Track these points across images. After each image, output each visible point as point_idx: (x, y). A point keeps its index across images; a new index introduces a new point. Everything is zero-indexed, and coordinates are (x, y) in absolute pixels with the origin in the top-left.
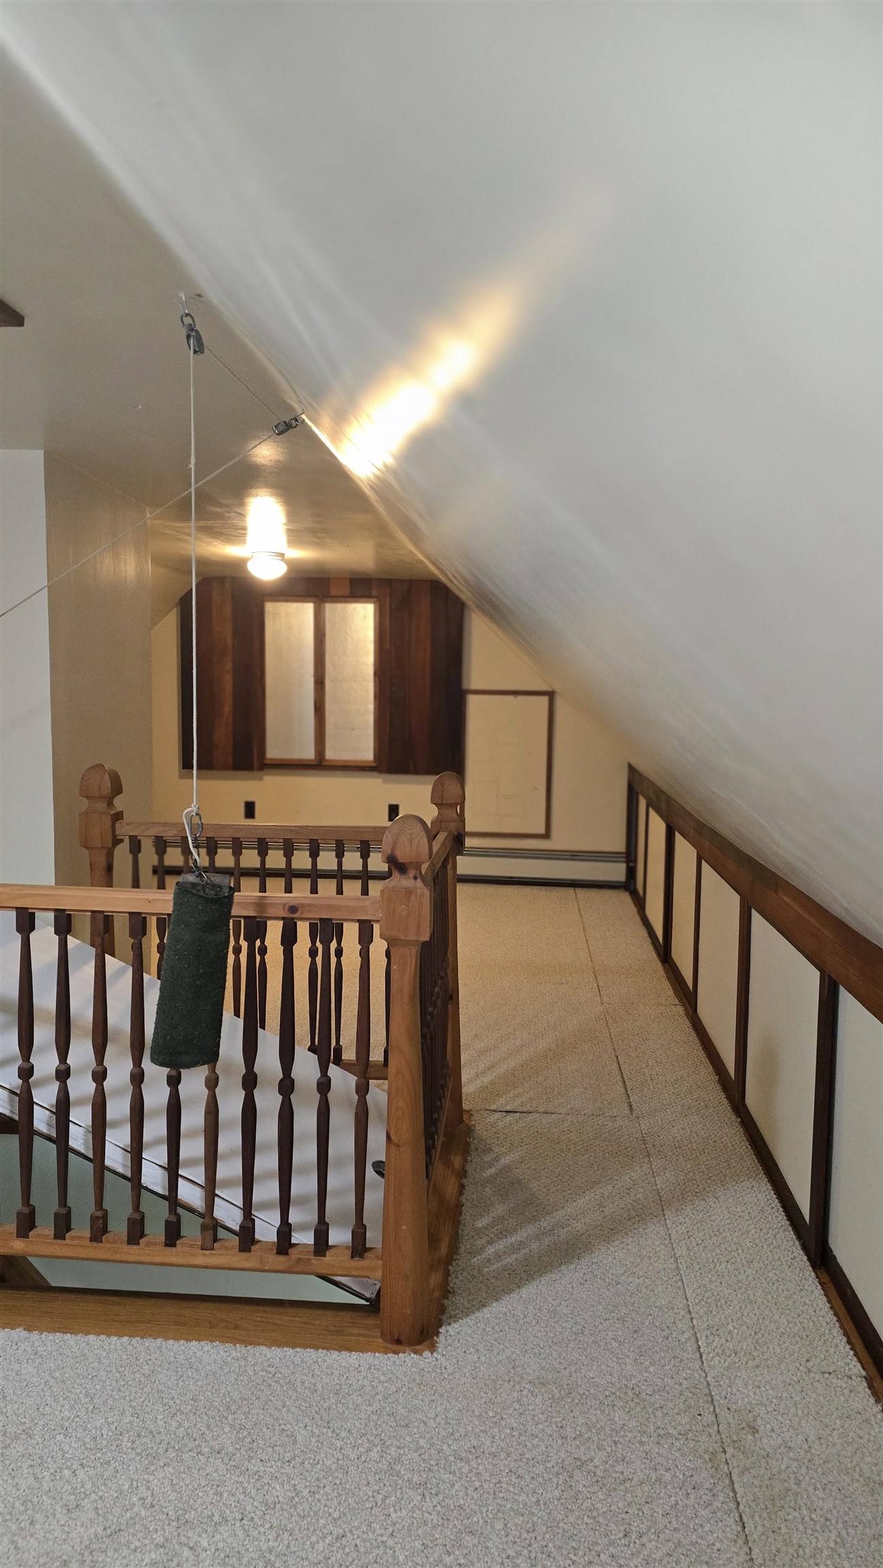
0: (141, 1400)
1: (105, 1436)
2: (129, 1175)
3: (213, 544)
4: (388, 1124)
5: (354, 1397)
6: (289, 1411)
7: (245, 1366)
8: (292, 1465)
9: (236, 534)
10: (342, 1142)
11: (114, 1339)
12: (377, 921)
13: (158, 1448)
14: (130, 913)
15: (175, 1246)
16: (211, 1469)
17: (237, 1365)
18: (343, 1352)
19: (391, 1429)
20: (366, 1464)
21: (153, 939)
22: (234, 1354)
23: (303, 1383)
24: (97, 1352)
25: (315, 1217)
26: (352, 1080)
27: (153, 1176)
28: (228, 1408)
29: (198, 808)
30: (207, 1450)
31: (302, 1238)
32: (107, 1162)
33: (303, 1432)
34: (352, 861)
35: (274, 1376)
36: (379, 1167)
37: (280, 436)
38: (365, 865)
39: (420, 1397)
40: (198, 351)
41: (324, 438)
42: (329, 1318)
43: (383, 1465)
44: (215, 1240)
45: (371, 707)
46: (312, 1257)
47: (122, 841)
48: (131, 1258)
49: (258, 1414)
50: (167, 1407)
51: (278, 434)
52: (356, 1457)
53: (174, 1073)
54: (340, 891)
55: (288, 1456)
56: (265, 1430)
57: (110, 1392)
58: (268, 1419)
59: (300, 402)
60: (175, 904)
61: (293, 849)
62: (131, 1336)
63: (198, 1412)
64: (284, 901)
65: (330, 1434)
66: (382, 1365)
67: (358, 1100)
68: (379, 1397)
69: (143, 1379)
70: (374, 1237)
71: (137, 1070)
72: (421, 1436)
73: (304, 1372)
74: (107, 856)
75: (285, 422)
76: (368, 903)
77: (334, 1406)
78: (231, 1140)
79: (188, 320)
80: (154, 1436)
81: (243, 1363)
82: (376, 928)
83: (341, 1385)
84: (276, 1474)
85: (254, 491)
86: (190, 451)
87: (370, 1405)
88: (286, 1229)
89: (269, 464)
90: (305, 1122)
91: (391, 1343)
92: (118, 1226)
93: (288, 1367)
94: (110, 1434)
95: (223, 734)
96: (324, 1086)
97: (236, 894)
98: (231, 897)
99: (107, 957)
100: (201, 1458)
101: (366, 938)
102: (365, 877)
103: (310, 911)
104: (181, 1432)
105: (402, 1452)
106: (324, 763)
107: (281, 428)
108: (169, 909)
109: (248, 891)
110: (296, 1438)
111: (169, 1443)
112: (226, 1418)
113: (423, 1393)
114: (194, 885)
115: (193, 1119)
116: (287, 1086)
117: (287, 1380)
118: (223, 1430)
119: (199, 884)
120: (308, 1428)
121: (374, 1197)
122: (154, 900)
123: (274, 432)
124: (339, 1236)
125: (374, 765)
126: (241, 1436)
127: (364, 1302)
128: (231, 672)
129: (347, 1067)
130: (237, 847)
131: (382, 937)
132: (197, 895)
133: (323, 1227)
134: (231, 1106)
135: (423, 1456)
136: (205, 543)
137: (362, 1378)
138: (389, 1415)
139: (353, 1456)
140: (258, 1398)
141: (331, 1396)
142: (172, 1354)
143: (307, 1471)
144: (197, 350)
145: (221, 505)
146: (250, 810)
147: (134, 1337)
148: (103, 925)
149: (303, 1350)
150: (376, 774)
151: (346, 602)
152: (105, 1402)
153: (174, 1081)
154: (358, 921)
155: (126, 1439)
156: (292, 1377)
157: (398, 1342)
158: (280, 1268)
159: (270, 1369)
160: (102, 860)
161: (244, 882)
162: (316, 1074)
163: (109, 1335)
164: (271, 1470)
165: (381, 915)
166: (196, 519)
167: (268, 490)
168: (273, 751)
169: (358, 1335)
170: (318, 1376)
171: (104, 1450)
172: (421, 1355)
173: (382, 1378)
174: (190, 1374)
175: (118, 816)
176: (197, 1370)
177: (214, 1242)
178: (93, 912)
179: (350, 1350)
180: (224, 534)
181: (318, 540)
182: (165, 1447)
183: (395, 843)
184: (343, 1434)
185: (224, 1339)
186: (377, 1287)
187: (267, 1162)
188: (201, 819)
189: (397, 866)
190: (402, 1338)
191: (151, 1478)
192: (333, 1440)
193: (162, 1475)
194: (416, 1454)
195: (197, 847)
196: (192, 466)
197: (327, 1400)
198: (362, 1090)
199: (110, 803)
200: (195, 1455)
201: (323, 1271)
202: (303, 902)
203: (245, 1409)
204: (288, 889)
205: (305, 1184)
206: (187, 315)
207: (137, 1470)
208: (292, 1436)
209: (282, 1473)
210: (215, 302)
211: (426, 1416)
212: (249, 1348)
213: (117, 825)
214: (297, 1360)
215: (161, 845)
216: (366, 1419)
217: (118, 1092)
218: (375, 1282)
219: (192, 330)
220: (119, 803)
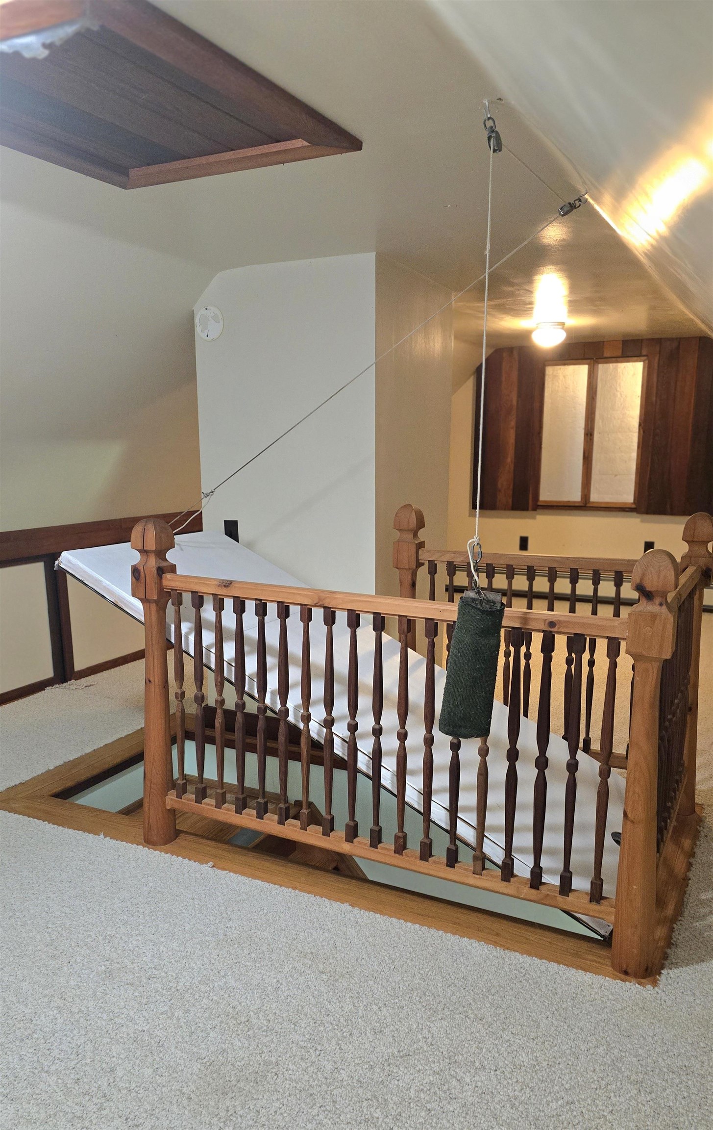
0: (427, 970)
1: (401, 989)
2: (422, 811)
3: (505, 319)
4: (626, 804)
5: (587, 1005)
6: (535, 1003)
7: (503, 964)
8: (535, 1042)
9: (525, 309)
10: (586, 813)
11: (409, 924)
12: (624, 639)
13: (438, 1006)
14: (426, 619)
15: (453, 867)
16: (474, 1029)
17: (497, 961)
18: (580, 971)
19: (615, 1036)
20: (593, 1056)
21: (443, 640)
22: (495, 954)
23: (547, 986)
24: (397, 930)
25: (561, 866)
26: (597, 765)
27: (439, 813)
28: (489, 991)
29: (479, 539)
30: (472, 1016)
31: (552, 880)
32: (407, 799)
33: (544, 1021)
34: (607, 589)
35: (524, 975)
36: (617, 837)
37: (566, 216)
38: (618, 592)
39: (642, 1018)
40: (497, 150)
41: (604, 213)
42: (571, 944)
43: (607, 1059)
44: (484, 868)
45: (634, 455)
46: (558, 895)
47: (423, 564)
48: (422, 870)
49: (511, 1000)
50: (445, 979)
51: (562, 216)
52: (586, 1049)
53: (455, 741)
54: (595, 612)
55: (533, 1035)
56: (516, 1012)
57: (405, 960)
58: (518, 1005)
59: (584, 183)
60: (459, 614)
61: (556, 577)
62: (422, 925)
63: (467, 989)
64: (544, 617)
65: (566, 1028)
66: (611, 987)
67: (601, 781)
68: (607, 1010)
69: (428, 956)
70: (609, 889)
71: (428, 735)
72: (640, 1047)
73: (548, 978)
74: (412, 575)
75: (570, 203)
76: (616, 623)
77: (570, 1008)
78: (497, 797)
79: (490, 123)
80: (435, 997)
81: (501, 962)
82: (623, 644)
83: (577, 994)
84: (523, 1046)
85: (541, 269)
86: (486, 240)
87: (599, 1014)
88: (538, 870)
89: (554, 243)
90: (556, 793)
91: (620, 973)
92: (414, 845)
93: (536, 972)
94: (405, 988)
95: (505, 480)
96: (573, 766)
97: (506, 609)
98: (501, 612)
99: (409, 650)
100: (467, 1020)
101: (613, 651)
102: (617, 603)
103: (566, 627)
104: (454, 998)
105: (623, 1055)
106: (588, 505)
107: (566, 209)
108: (454, 617)
109: (517, 609)
110: (539, 1024)
111: (445, 1005)
112: (487, 997)
113: (644, 1015)
114: (473, 600)
115: (469, 777)
116: (542, 763)
117: (535, 981)
118: (485, 1005)
119: (477, 600)
120: (549, 1019)
121: (611, 859)
122: (443, 610)
123: (560, 214)
124: (581, 883)
125: (634, 506)
126: (498, 1012)
127: (599, 938)
128: (515, 428)
129: (594, 755)
130: (510, 573)
131: (628, 652)
132: (476, 608)
133: (568, 875)
134: (498, 772)
135: (640, 1062)
136: (498, 318)
137: (594, 993)
138: (614, 1025)
139: (583, 1048)
140: (512, 989)
141: (569, 1000)
142: (450, 943)
143: (547, 1050)
144: (496, 148)
145: (512, 284)
146: (524, 543)
147: (423, 926)
148: (408, 626)
149: (548, 962)
150: (635, 514)
151: (617, 362)
152: (402, 966)
153: (455, 747)
154: (607, 637)
155: (415, 994)
156: (539, 979)
157: (626, 973)
158: (532, 898)
159: (522, 970)
160: (408, 578)
161: (515, 601)
162: (567, 757)
163: (406, 921)
164: (519, 1041)
165: (627, 634)
166: (488, 300)
167: (553, 267)
168: (546, 495)
169: (594, 961)
170: (559, 984)
171: (400, 998)
172: (645, 987)
173: (610, 997)
174: (462, 960)
175: (421, 545)
176: (467, 959)
177: (483, 870)
178: (399, 616)
179: (585, 970)
180: (515, 310)
181: (595, 308)
182: (443, 1006)
183: (644, 575)
184: (576, 1030)
185: (488, 941)
186: (611, 928)
187: (524, 818)
188: (481, 547)
189: (646, 594)
190: (629, 971)
191: (432, 1025)
192: (569, 1032)
193: (439, 1025)
194: (635, 1059)
195: (477, 571)
196: (487, 253)
197: (565, 1003)
198: (605, 774)
199: (415, 535)
200: (464, 1017)
201: (566, 907)
202: (561, 619)
203: (501, 994)
204: (551, 608)
205: (553, 840)
206: (489, 119)
207: (422, 1017)
208: (536, 1022)
209: (528, 1047)
210: (513, 102)
211: (646, 1033)
212: (506, 951)
213: (420, 552)
214: (543, 968)
215: (452, 569)
216: (596, 1023)
217: (415, 750)
218: (609, 924)
219: (493, 131)
220: (422, 535)
